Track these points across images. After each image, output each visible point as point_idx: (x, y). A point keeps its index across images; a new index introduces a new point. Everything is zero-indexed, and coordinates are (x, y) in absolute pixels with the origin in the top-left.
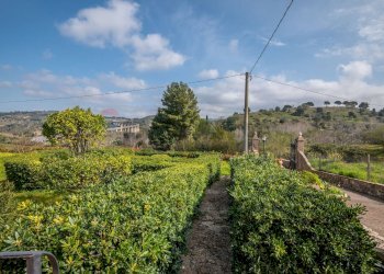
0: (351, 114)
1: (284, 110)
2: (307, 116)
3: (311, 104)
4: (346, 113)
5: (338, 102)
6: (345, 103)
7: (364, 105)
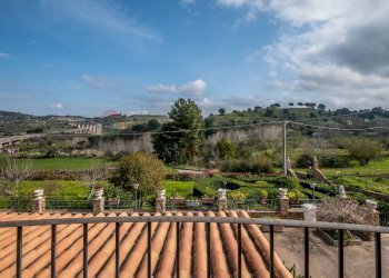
0: (312, 115)
1: (255, 111)
2: (275, 117)
3: (277, 105)
4: (308, 114)
5: (300, 104)
6: (306, 104)
7: (322, 106)
